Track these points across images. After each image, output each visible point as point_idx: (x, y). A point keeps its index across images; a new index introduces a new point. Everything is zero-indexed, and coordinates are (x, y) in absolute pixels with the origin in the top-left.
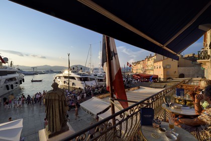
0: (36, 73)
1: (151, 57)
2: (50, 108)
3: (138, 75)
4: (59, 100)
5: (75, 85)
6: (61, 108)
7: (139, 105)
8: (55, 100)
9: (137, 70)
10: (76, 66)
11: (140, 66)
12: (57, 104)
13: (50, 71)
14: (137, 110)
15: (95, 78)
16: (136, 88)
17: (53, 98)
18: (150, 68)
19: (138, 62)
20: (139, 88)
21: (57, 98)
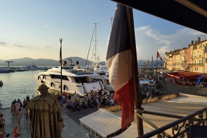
0: (12, 71)
1: (199, 42)
2: (37, 123)
3: (176, 74)
4: (49, 111)
5: (68, 90)
6: (52, 123)
7: (187, 122)
8: (44, 111)
9: (174, 64)
10: (70, 59)
11: (179, 59)
12: (47, 118)
13: (32, 66)
14: (183, 129)
15: (103, 79)
16: (172, 96)
17: (41, 108)
18: (197, 62)
19: (176, 51)
20: (178, 96)
21: (47, 108)
